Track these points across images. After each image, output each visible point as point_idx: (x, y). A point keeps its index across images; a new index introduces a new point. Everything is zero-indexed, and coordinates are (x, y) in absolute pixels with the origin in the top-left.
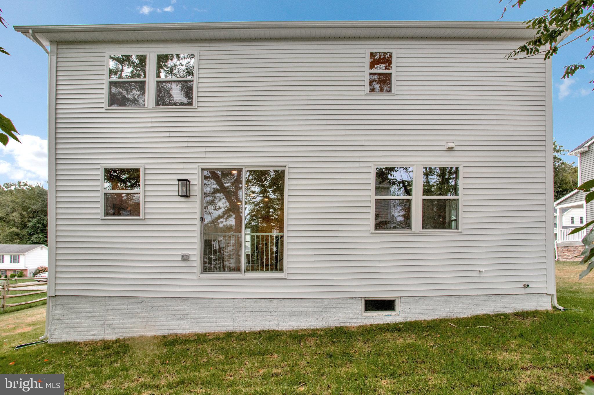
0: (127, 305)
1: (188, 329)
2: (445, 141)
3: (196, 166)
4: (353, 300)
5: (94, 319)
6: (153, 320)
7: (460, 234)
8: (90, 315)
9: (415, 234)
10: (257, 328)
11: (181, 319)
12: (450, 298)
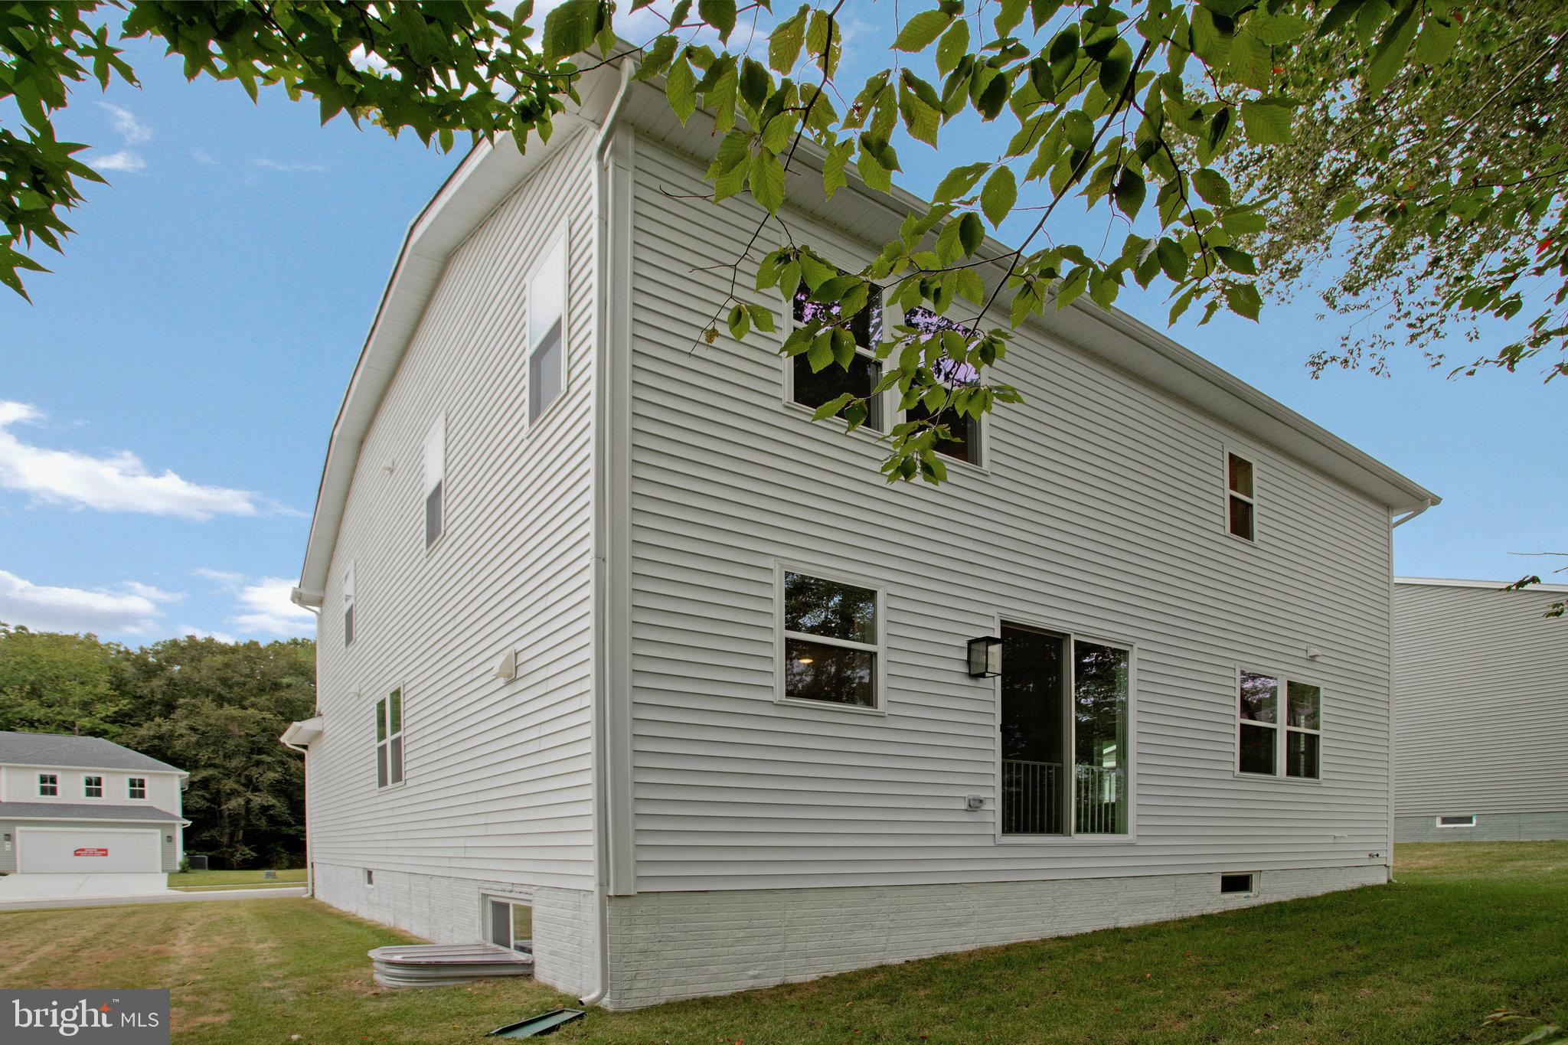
0: (841, 906)
1: (973, 942)
2: (1306, 644)
3: (991, 612)
4: (1211, 876)
5: (755, 943)
6: (901, 932)
7: (1319, 786)
8: (742, 934)
9: (1280, 783)
10: (1087, 926)
11: (959, 924)
12: (1307, 872)
